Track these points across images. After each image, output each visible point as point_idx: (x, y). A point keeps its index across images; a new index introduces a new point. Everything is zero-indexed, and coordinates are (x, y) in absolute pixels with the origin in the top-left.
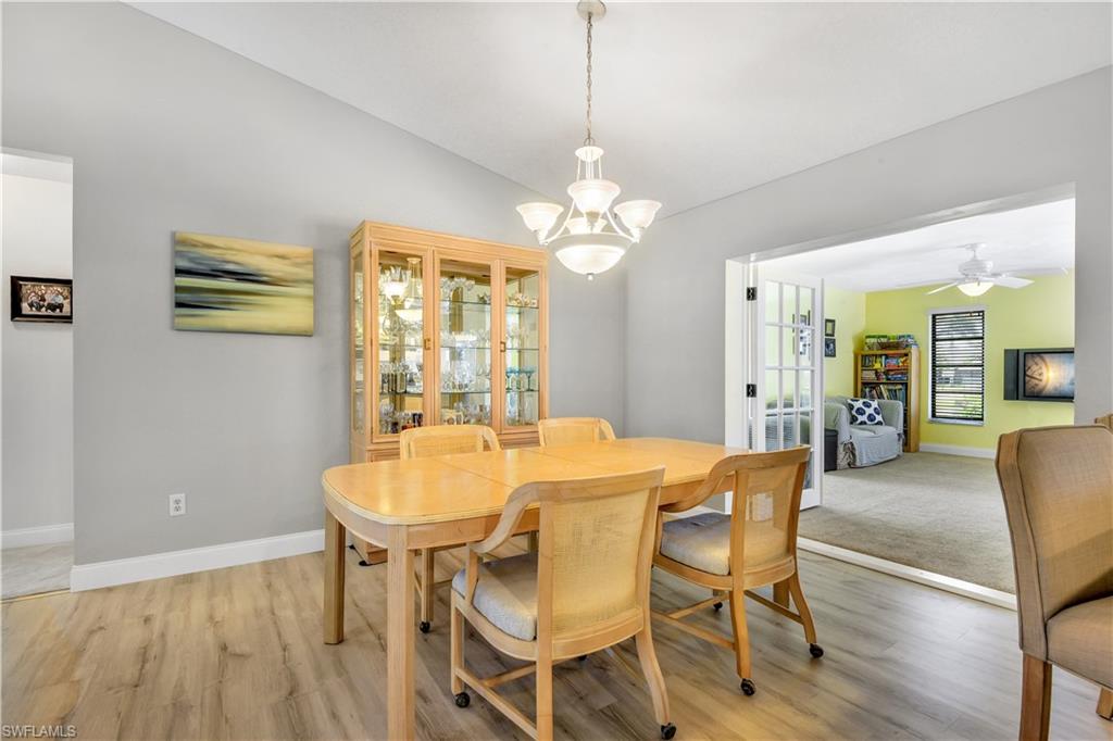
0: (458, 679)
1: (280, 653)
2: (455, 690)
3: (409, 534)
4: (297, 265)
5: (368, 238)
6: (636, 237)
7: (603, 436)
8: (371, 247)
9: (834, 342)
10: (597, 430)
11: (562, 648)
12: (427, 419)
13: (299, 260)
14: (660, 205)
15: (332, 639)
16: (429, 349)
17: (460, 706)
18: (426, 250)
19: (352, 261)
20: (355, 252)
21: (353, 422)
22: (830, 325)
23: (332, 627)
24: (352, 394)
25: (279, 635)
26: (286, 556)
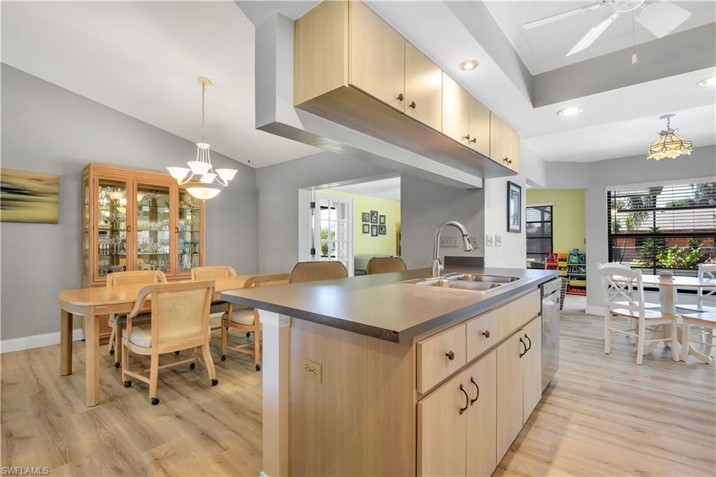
0: (125, 374)
1: (35, 381)
2: (124, 379)
3: (95, 310)
4: (48, 184)
5: (92, 173)
6: (226, 184)
7: (230, 274)
8: (94, 176)
9: (385, 227)
10: (227, 272)
11: (163, 349)
12: (129, 267)
13: (50, 182)
14: (236, 171)
15: (65, 373)
16: (130, 231)
17: (127, 387)
18: (128, 179)
19: (84, 183)
20: (86, 179)
21: (84, 271)
22: (382, 218)
23: (65, 367)
24: (84, 256)
25: (35, 375)
26: (40, 346)
